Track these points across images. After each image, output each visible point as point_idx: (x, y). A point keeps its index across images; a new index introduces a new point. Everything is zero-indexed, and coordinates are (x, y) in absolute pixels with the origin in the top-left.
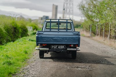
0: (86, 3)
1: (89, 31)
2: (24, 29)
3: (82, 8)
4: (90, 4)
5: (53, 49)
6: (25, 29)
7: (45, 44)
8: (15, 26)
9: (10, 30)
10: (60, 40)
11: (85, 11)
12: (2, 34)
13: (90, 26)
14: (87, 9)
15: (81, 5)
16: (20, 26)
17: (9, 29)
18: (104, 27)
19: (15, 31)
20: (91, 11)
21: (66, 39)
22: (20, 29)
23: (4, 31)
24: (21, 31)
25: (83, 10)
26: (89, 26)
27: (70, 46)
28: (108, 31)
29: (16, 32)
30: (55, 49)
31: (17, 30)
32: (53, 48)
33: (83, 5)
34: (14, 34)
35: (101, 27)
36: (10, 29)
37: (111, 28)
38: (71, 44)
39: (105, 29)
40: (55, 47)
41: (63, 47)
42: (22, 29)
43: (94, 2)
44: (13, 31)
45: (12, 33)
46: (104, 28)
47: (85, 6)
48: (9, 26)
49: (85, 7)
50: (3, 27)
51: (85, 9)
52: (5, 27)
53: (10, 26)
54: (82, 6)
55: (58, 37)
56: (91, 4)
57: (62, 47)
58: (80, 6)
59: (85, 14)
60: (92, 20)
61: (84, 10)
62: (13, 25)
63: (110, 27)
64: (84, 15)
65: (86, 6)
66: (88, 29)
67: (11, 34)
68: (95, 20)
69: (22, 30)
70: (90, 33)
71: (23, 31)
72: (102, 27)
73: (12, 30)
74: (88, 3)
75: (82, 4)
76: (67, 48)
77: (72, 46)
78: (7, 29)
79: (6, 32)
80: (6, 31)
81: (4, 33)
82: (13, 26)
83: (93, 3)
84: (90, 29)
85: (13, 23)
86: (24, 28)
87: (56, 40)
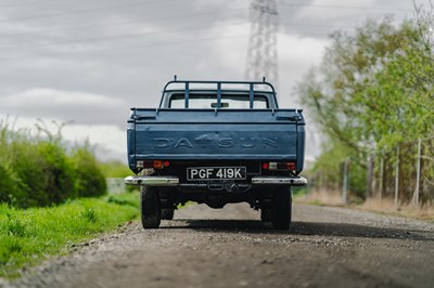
0: (327, 81)
1: (341, 184)
2: (93, 178)
3: (311, 101)
4: (342, 84)
5: (197, 182)
6: (98, 177)
7: (163, 161)
8: (57, 165)
9: (39, 178)
10: (223, 142)
11: (324, 112)
12: (6, 187)
13: (342, 165)
14: (330, 102)
15: (306, 88)
16: (76, 167)
17: (34, 174)
18: (398, 161)
19: (57, 183)
20: (346, 112)
21: (248, 141)
22: (76, 177)
23: (14, 177)
24: (81, 184)
25: (315, 108)
26: (338, 169)
27: (265, 166)
28: (414, 174)
29: (60, 188)
30: (205, 182)
31: (63, 177)
32: (197, 176)
33: (315, 89)
34: (53, 195)
35: (385, 163)
36: (39, 174)
37: (424, 157)
38: (267, 161)
39: (400, 165)
40: (205, 173)
41: (237, 173)
42: (84, 177)
43: (357, 76)
44: (49, 182)
45: (46, 190)
46: (396, 165)
47: (324, 92)
48: (34, 161)
49: (320, 96)
50: (11, 161)
51: (322, 102)
52: (19, 165)
53: (40, 164)
54: (310, 90)
55: (217, 132)
56: (346, 82)
57: (234, 173)
58: (302, 91)
59: (321, 122)
60: (351, 145)
61: (318, 106)
62: (50, 158)
63: (422, 154)
64: (320, 125)
65: (328, 92)
66: (338, 178)
67: (41, 192)
68: (361, 144)
69: (85, 182)
70: (345, 193)
71: (87, 186)
72: (391, 160)
73: (47, 178)
74: (332, 81)
75: (313, 83)
76: (254, 176)
77: (272, 166)
78: (26, 173)
79: (20, 180)
80: (22, 177)
81: (15, 187)
82: (48, 162)
83: (353, 79)
84: (342, 178)
85: (50, 153)
86: (94, 175)
87: (206, 144)
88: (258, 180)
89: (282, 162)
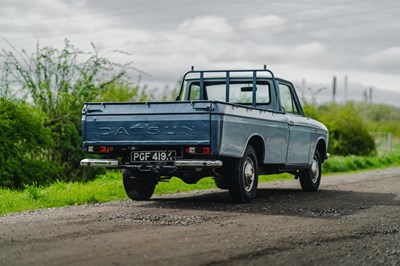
5: (138, 164)
7: (108, 146)
10: (152, 130)
21: (171, 129)
27: (186, 150)
32: (138, 159)
38: (187, 146)
40: (144, 156)
55: (147, 122)
76: (177, 159)
77: (192, 150)
88: (179, 162)
89: (199, 147)
